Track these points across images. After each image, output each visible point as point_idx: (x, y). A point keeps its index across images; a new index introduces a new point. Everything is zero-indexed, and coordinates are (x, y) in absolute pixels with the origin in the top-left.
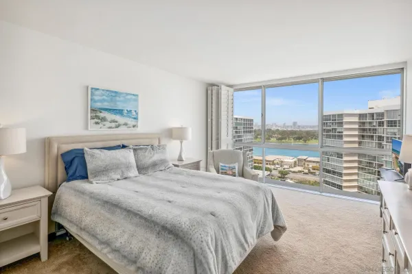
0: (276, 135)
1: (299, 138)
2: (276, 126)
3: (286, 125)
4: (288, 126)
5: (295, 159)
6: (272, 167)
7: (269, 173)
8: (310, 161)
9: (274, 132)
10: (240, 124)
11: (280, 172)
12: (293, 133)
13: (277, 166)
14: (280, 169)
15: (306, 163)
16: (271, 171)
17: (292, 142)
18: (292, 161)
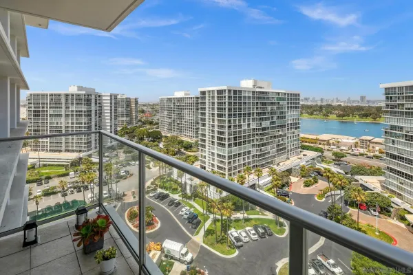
0: (336, 112)
1: (366, 115)
2: (338, 101)
3: (352, 99)
4: (354, 101)
5: (357, 140)
6: (327, 147)
7: (320, 154)
8: (376, 143)
9: (334, 108)
10: (283, 99)
11: (333, 154)
12: (359, 109)
13: (332, 147)
14: (335, 150)
15: (371, 145)
16: (323, 152)
17: (356, 119)
18: (352, 141)
